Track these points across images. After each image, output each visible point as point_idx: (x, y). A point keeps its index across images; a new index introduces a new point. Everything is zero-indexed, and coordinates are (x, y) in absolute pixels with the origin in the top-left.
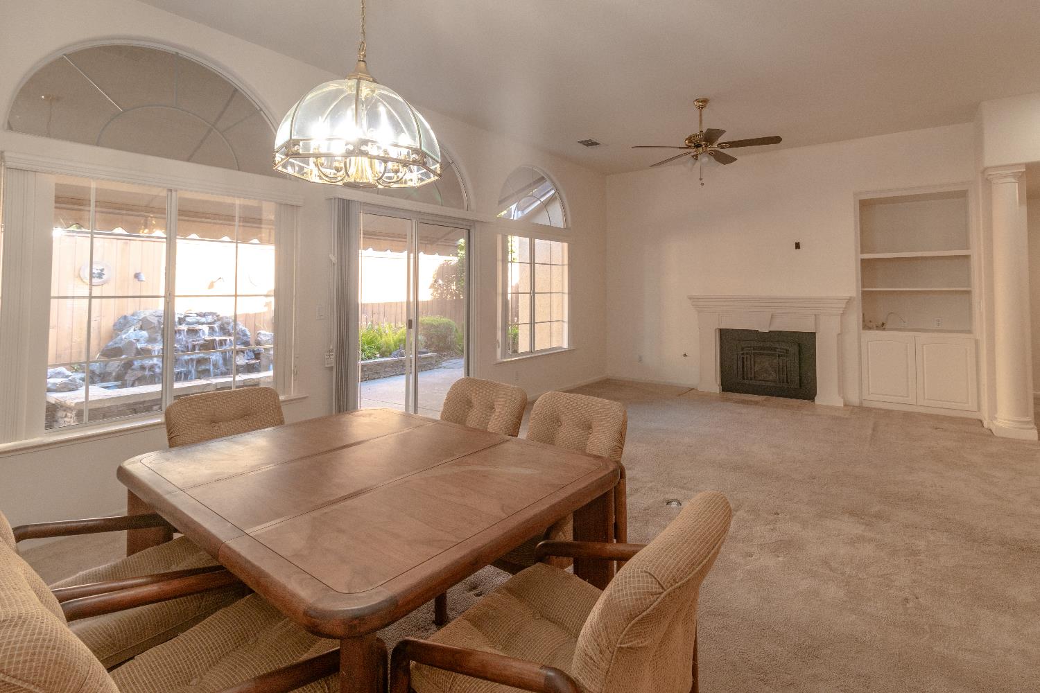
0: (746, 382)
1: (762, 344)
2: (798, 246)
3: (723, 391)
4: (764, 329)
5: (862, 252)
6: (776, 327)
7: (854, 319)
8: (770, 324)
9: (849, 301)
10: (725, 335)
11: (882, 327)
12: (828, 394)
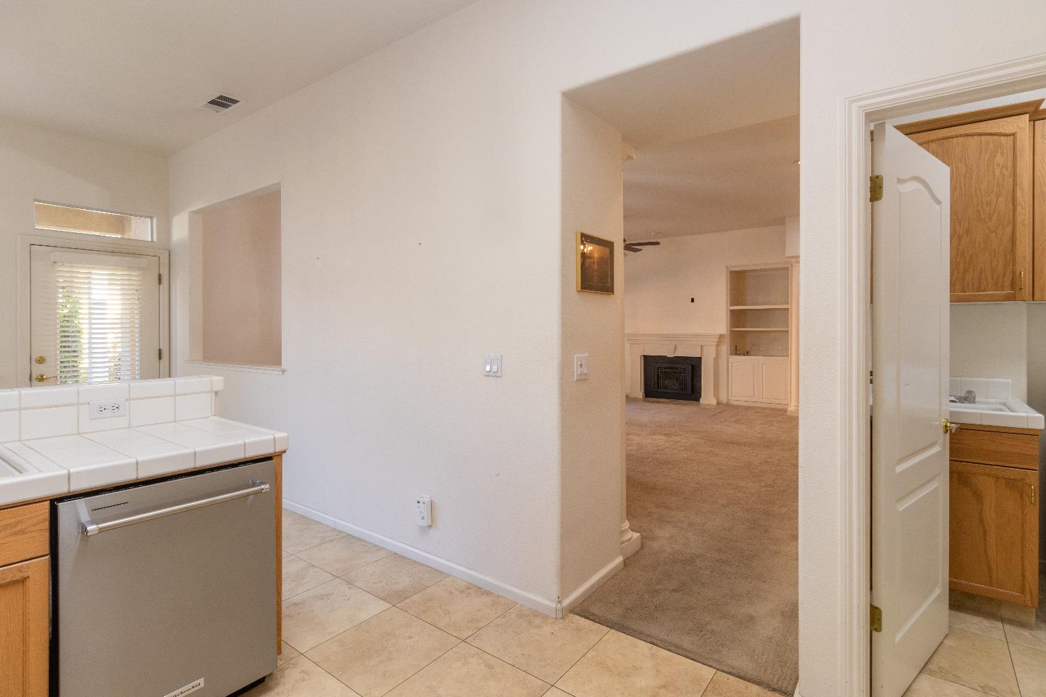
0: (659, 390)
1: (670, 365)
2: (693, 300)
3: (646, 397)
4: (670, 355)
5: (731, 305)
6: (679, 354)
7: (725, 348)
8: (674, 352)
9: (721, 336)
10: (647, 359)
11: (747, 353)
12: (708, 397)
